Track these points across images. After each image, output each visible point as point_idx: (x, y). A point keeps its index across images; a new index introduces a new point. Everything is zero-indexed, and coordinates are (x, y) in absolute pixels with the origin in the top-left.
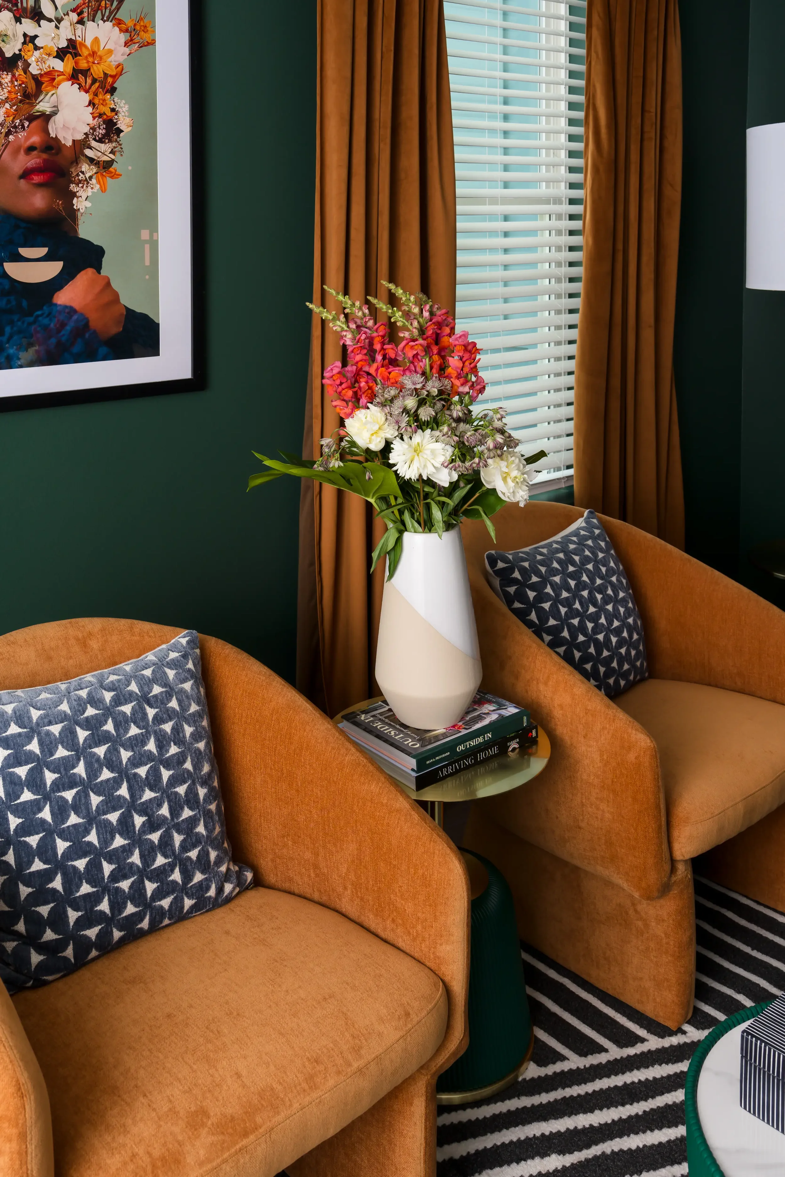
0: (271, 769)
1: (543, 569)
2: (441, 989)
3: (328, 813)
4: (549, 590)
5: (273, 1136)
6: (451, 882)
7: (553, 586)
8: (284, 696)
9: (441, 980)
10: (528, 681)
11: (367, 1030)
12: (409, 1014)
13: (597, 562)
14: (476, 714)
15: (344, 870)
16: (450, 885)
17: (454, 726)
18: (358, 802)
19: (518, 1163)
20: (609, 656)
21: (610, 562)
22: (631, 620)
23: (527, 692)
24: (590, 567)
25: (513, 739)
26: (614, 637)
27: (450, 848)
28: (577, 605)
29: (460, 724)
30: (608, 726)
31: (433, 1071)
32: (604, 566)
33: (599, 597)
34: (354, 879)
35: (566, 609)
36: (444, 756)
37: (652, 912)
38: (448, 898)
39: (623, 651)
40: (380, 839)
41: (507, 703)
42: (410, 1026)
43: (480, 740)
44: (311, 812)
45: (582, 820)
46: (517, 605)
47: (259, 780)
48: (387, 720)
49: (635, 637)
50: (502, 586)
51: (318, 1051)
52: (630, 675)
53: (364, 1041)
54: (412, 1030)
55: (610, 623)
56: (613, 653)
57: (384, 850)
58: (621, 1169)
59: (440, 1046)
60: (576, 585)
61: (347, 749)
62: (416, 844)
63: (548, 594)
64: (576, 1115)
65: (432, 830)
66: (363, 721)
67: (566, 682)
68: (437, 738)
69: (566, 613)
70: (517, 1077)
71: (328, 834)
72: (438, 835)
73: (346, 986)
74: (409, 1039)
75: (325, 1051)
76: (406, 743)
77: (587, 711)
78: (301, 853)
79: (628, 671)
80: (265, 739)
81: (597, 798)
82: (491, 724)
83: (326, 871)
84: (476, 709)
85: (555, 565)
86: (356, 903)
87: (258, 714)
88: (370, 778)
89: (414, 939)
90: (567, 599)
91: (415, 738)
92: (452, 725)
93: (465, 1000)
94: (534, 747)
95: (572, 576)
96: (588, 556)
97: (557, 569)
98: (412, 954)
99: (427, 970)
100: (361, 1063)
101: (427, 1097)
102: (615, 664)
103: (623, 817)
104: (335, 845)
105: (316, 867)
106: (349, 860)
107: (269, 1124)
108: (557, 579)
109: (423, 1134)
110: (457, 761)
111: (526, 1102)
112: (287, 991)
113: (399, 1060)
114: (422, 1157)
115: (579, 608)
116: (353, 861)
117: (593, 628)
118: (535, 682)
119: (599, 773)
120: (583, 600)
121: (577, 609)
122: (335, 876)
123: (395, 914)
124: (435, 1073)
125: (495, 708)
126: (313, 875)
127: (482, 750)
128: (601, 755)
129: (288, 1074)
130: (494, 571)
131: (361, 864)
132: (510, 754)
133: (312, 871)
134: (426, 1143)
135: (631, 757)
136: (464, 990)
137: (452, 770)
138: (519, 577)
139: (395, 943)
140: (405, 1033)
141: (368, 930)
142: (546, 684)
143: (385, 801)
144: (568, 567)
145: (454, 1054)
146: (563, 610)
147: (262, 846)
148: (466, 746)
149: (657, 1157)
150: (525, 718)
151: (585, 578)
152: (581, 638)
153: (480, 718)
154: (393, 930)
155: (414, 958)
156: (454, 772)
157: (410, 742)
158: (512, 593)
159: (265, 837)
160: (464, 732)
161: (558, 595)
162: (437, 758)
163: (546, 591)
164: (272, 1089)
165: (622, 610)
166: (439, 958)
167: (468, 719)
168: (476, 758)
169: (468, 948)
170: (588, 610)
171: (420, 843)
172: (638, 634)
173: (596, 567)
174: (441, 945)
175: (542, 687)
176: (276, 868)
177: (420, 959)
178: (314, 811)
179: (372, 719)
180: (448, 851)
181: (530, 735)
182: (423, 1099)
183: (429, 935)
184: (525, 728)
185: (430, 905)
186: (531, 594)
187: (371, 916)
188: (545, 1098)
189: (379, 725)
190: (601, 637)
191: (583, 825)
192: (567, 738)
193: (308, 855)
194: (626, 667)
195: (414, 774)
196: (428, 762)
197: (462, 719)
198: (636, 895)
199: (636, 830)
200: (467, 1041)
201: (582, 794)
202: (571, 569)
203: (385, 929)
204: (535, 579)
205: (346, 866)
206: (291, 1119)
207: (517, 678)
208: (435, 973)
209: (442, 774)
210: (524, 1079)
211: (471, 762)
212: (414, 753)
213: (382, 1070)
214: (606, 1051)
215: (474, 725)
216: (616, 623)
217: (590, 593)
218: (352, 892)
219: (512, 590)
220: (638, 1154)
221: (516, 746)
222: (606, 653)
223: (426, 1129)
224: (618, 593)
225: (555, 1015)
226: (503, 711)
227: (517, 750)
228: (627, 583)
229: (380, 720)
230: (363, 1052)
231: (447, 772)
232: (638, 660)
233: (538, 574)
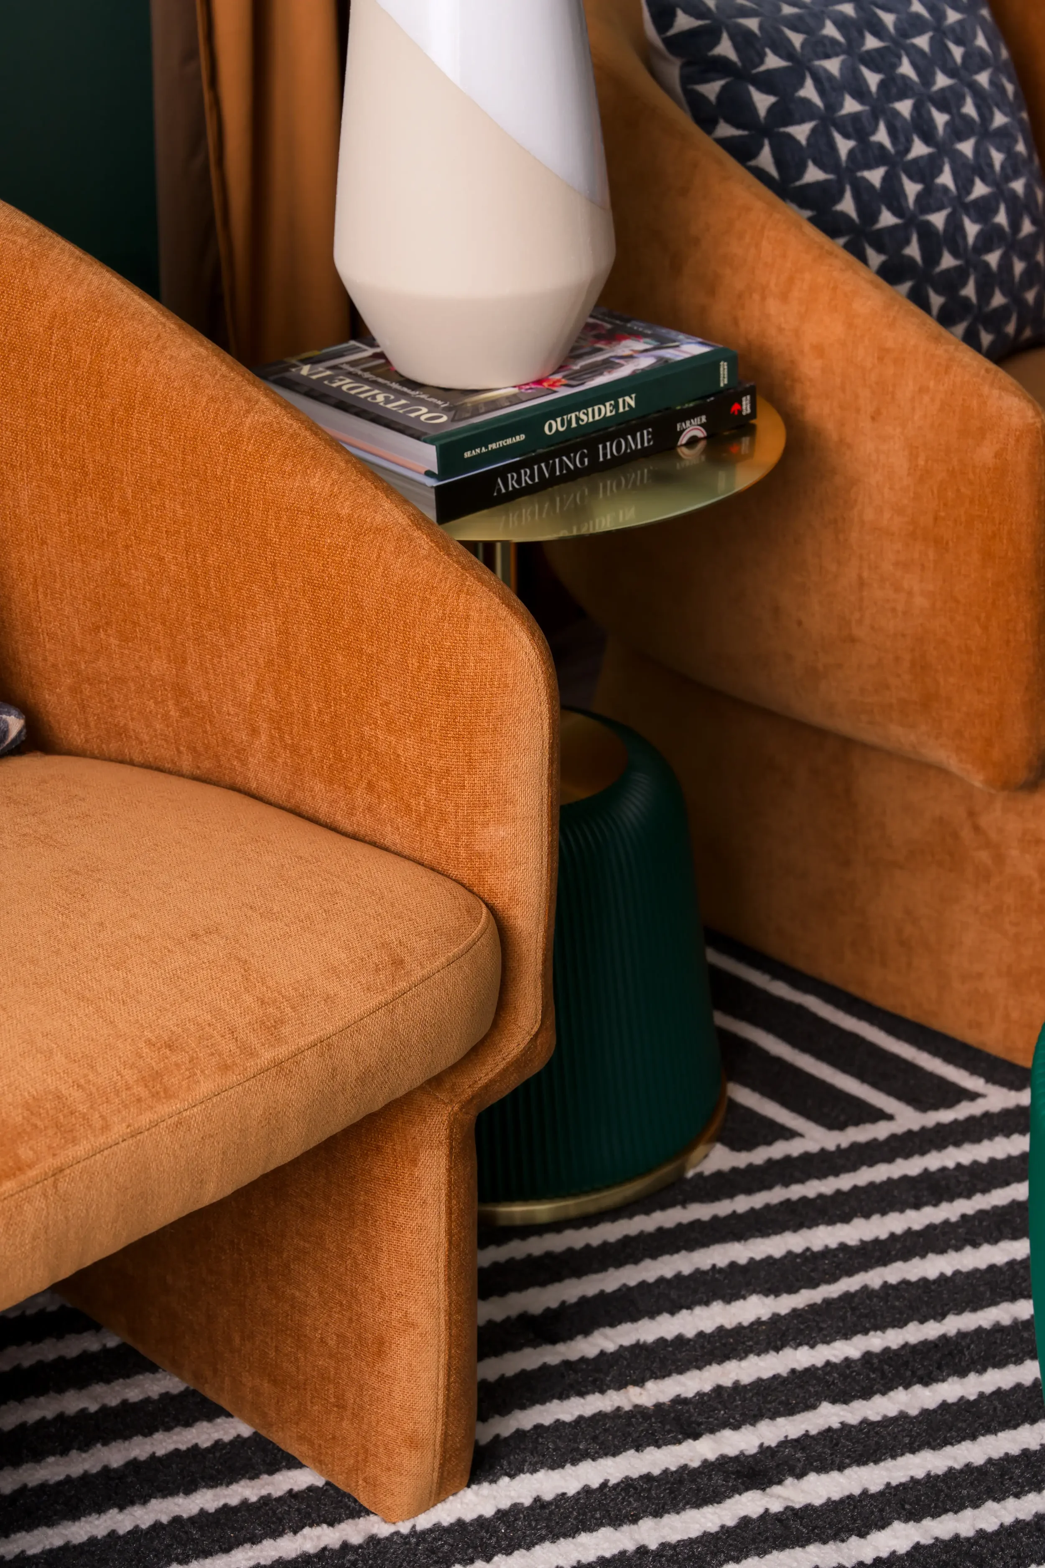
0: (55, 465)
1: (797, 39)
2: (483, 920)
3: (204, 557)
4: (809, 91)
5: (63, 1186)
6: (510, 681)
7: (822, 82)
8: (81, 283)
9: (487, 905)
10: (740, 296)
11: (296, 989)
12: (402, 962)
13: (941, 33)
14: (599, 358)
15: (250, 688)
16: (507, 686)
17: (539, 382)
18: (279, 519)
19: (672, 1313)
20: (956, 268)
21: (975, 36)
22: (1018, 186)
23: (736, 321)
24: (922, 42)
25: (689, 415)
26: (974, 221)
27: (508, 605)
28: (882, 136)
29: (558, 377)
30: (932, 384)
31: (465, 1097)
32: (959, 42)
33: (940, 119)
34: (273, 705)
35: (851, 144)
36: (509, 441)
37: (1013, 826)
38: (500, 718)
39: (993, 259)
40: (334, 599)
41: (681, 337)
42: (403, 985)
43: (607, 410)
44: (162, 559)
45: (860, 622)
46: (725, 130)
47: (25, 496)
48: (367, 375)
49: (1027, 227)
50: (687, 80)
51: (174, 1029)
52: (1008, 320)
53: (288, 1010)
54: (410, 994)
55: (965, 186)
56: (968, 262)
57: (346, 624)
58: (901, 1313)
59: (482, 1042)
60: (882, 85)
61: (248, 400)
62: (423, 600)
63: (806, 102)
64: (810, 1227)
65: (463, 568)
66: (307, 378)
67: (835, 289)
68: (494, 405)
69: (851, 153)
70: (682, 1169)
71: (205, 607)
72: (480, 579)
73: (250, 912)
74: (400, 1010)
75: (192, 1028)
76: (413, 415)
77: (883, 353)
78: (142, 664)
79: (1002, 314)
80: (34, 392)
81: (896, 564)
82: (634, 376)
83: (206, 699)
84: (600, 350)
85: (830, 30)
86: (280, 761)
87: (12, 331)
88: (307, 460)
89: (421, 822)
90: (855, 117)
91: (437, 406)
92: (534, 377)
93: (546, 950)
94: (746, 441)
95: (873, 60)
96: (918, 16)
97: (833, 41)
98: (417, 855)
99: (450, 884)
100: (283, 1051)
101: (451, 1148)
102: (969, 291)
103: (957, 601)
104: (225, 632)
105: (180, 691)
106: (261, 661)
107: (49, 1163)
108: (833, 66)
109: (443, 1224)
110: (546, 458)
111: (701, 1212)
112: (101, 924)
113: (376, 1052)
114: (442, 1270)
115: (886, 142)
116: (270, 663)
117: (919, 197)
118: (756, 297)
119: (906, 501)
120: (898, 124)
121: (881, 146)
122: (228, 707)
123: (374, 769)
124: (470, 1101)
125: (648, 347)
126: (174, 713)
127: (611, 437)
128: (913, 457)
129: (100, 1070)
130: (667, 42)
131: (289, 668)
132: (684, 452)
133: (170, 703)
134: (450, 1242)
135: (986, 453)
136: (541, 928)
137: (532, 477)
138: (732, 56)
139: (377, 838)
140: (390, 998)
141: (313, 820)
142: (784, 297)
143: (345, 512)
144: (863, 37)
145: (518, 1063)
146: (844, 146)
147: (45, 660)
148: (570, 422)
149: (982, 1289)
150: (724, 367)
151: (906, 68)
152: (887, 219)
153: (609, 365)
154: (370, 809)
155: (422, 865)
156: (535, 484)
157: (423, 413)
158: (712, 97)
159: (52, 636)
160: (563, 392)
161: (832, 106)
162: (493, 446)
163: (802, 93)
164: (59, 1097)
165: (998, 158)
166: (480, 855)
167: (576, 367)
168: (593, 455)
169: (551, 833)
170: (908, 150)
171: (433, 599)
172: (1034, 222)
173: (938, 45)
174: (485, 825)
175: (773, 306)
176: (83, 708)
177: (436, 865)
178: (169, 556)
179: (328, 373)
180: (504, 611)
181: (735, 407)
182: (443, 1151)
183: (457, 805)
184: (721, 391)
185: (458, 738)
186: (763, 102)
187: (319, 787)
188: (742, 1204)
189: (346, 384)
190: (938, 219)
191: (860, 632)
192: (830, 427)
193: (159, 666)
194: (998, 300)
195: (432, 483)
196: (467, 455)
197: (560, 368)
198: (977, 780)
199: (985, 628)
200: (549, 1040)
201: (861, 557)
202: (871, 43)
203: (351, 811)
204: (773, 61)
205: (253, 677)
206: (106, 1153)
207: (712, 291)
208: (471, 891)
209: (506, 486)
210: (700, 1175)
211: (582, 462)
212: (432, 433)
213: (334, 1069)
214: (890, 1117)
215: (591, 378)
216: (980, 189)
217: (917, 108)
218: (272, 737)
219: (711, 89)
220: (939, 1286)
221: (700, 433)
222: (948, 261)
223: (449, 1212)
224: (992, 114)
225: (779, 1061)
226: (671, 351)
227: (701, 445)
228: (1016, 94)
229: (350, 374)
230: (286, 1030)
231: (519, 481)
232: (1030, 286)
233: (783, 48)
